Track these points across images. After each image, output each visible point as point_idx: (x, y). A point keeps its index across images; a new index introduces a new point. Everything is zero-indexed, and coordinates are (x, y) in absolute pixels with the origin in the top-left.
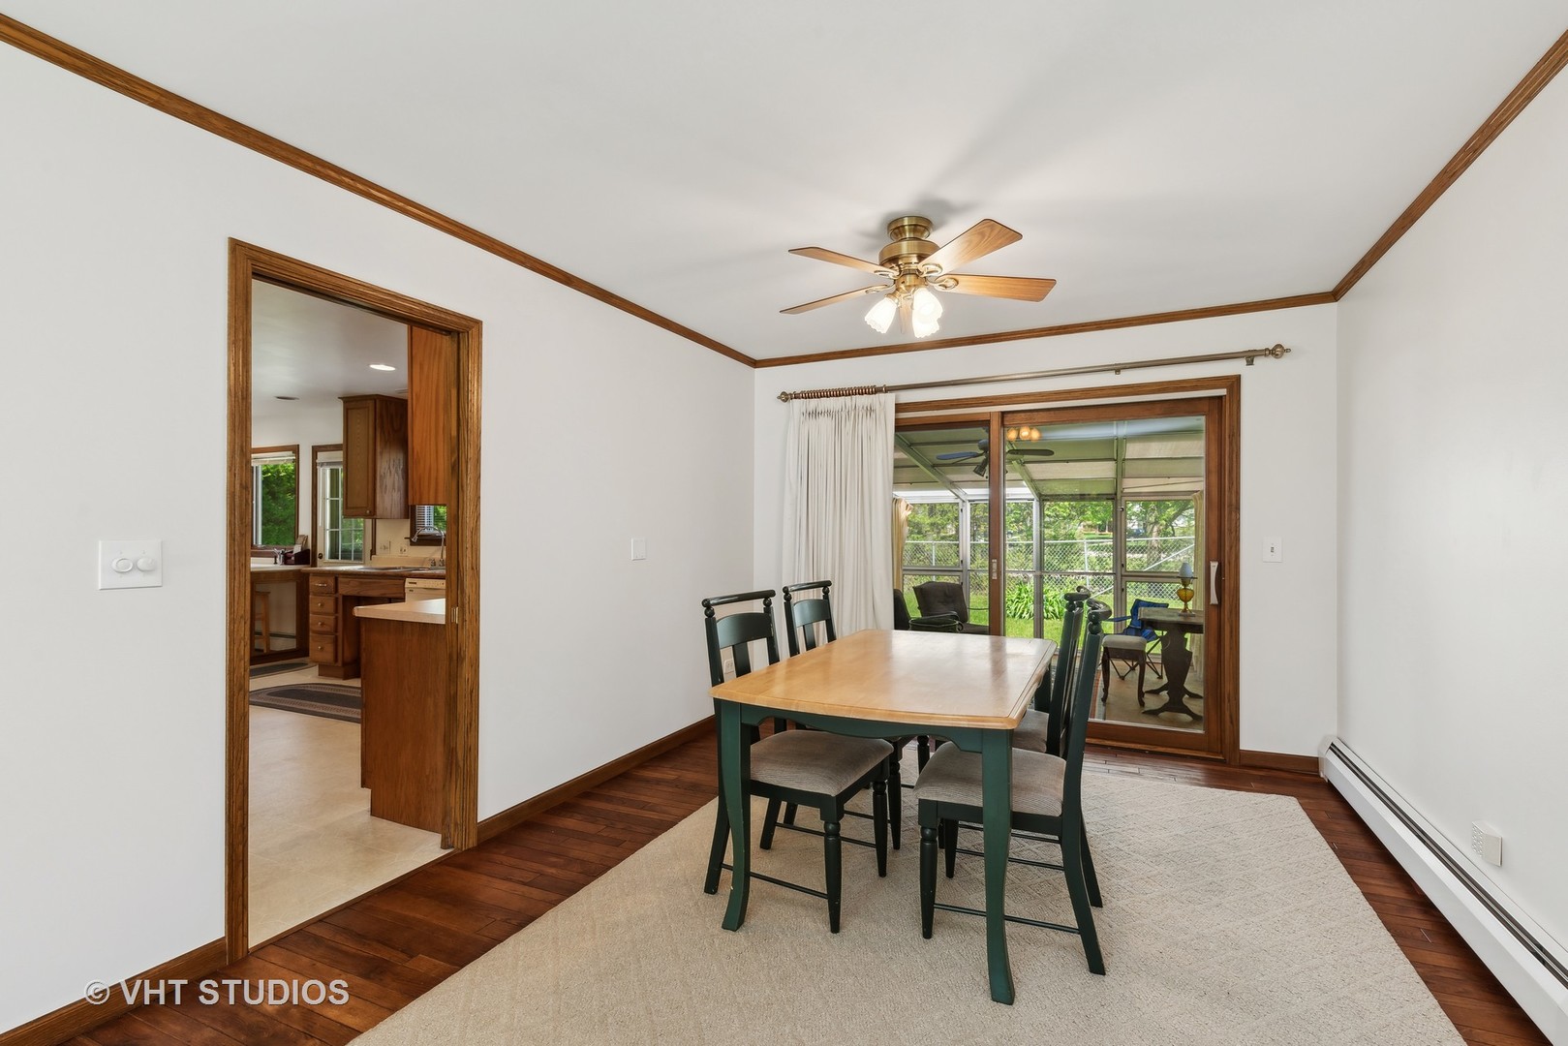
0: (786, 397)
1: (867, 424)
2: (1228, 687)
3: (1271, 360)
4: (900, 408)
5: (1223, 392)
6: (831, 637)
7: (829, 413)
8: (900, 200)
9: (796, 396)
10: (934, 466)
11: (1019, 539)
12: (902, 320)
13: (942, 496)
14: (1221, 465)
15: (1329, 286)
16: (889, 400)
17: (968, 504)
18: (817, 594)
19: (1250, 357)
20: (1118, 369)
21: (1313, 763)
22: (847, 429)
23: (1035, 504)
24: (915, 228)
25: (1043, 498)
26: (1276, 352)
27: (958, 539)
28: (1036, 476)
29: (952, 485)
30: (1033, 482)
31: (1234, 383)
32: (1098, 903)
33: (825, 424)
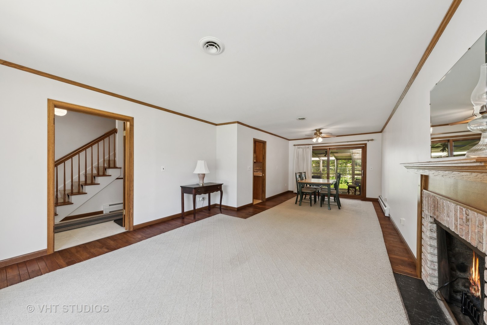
0: (294, 145)
1: (308, 150)
2: (364, 188)
3: (371, 141)
4: (313, 147)
5: (364, 145)
6: (306, 179)
7: (301, 148)
8: (318, 128)
9: (296, 145)
10: (316, 154)
11: (332, 168)
12: (317, 140)
13: (317, 159)
14: (364, 156)
15: (380, 131)
16: (312, 146)
17: (322, 160)
18: (299, 174)
19: (368, 140)
20: (348, 142)
21: (377, 199)
22: (305, 150)
23: (336, 160)
24: (319, 130)
25: (337, 159)
26: (372, 140)
27: (319, 167)
28: (336, 156)
29: (319, 157)
30: (335, 157)
31: (366, 144)
32: (341, 206)
33: (301, 150)
